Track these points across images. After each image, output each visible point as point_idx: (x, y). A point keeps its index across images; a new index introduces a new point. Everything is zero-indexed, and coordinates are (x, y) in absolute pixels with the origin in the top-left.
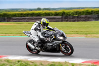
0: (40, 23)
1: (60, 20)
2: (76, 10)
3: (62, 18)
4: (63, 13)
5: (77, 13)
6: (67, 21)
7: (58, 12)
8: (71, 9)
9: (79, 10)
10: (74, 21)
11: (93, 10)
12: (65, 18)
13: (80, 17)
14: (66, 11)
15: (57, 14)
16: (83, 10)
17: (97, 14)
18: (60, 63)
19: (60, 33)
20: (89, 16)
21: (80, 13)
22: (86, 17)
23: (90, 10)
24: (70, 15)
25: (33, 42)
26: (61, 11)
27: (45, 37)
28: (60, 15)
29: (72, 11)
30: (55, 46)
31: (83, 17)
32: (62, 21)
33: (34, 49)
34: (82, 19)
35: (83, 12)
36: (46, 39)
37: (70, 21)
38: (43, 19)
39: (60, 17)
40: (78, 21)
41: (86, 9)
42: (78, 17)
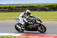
0: (25, 13)
1: (8, 11)
2: (17, 6)
3: (9, 10)
4: (9, 7)
5: (17, 7)
6: (12, 12)
7: (6, 6)
8: (14, 5)
9: (18, 6)
10: (16, 12)
11: (26, 5)
12: (11, 10)
13: (19, 10)
14: (11, 6)
15: (5, 8)
16: (20, 6)
17: (29, 8)
18: (7, 36)
19: (38, 19)
20: (24, 9)
21: (19, 7)
22: (22, 10)
23: (25, 6)
24: (13, 8)
25: (20, 25)
26: (8, 6)
27: (29, 21)
28: (7, 8)
29: (14, 6)
30: (35, 27)
31: (21, 10)
32: (9, 12)
33: (21, 29)
34: (20, 11)
35: (21, 7)
36: (29, 23)
37: (14, 12)
38: (27, 10)
39: (8, 9)
40: (18, 12)
41: (23, 5)
42: (18, 10)
